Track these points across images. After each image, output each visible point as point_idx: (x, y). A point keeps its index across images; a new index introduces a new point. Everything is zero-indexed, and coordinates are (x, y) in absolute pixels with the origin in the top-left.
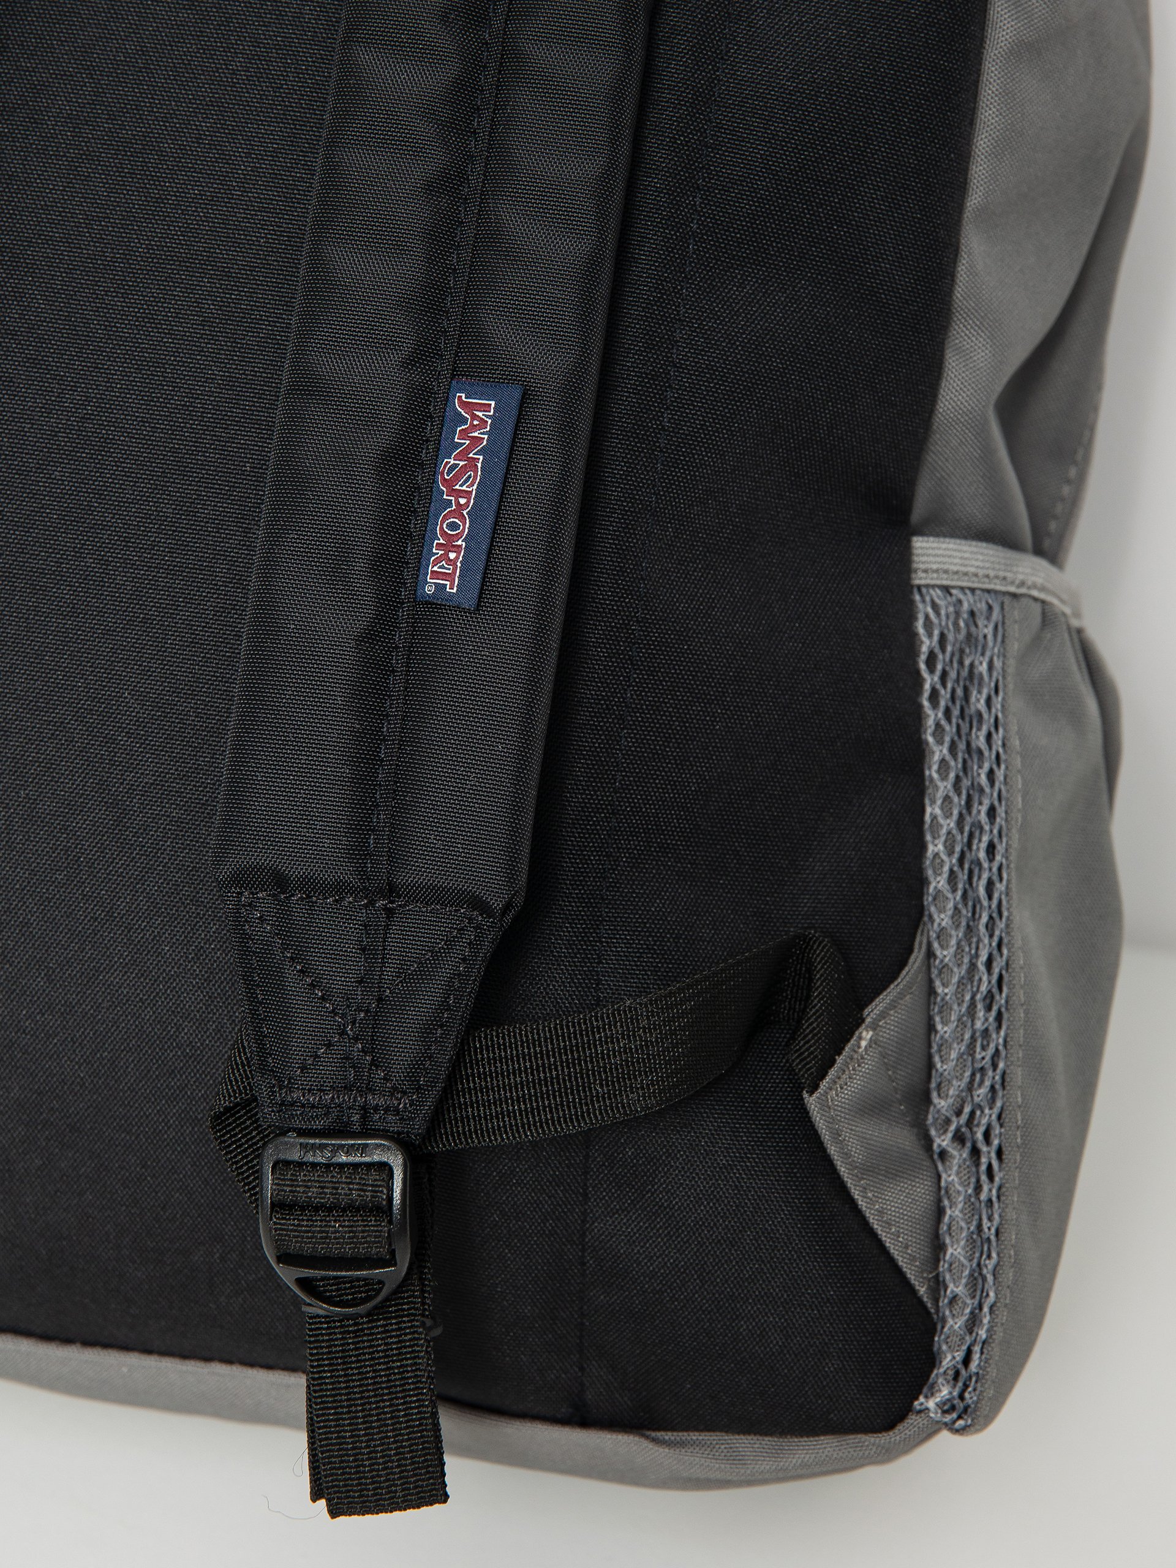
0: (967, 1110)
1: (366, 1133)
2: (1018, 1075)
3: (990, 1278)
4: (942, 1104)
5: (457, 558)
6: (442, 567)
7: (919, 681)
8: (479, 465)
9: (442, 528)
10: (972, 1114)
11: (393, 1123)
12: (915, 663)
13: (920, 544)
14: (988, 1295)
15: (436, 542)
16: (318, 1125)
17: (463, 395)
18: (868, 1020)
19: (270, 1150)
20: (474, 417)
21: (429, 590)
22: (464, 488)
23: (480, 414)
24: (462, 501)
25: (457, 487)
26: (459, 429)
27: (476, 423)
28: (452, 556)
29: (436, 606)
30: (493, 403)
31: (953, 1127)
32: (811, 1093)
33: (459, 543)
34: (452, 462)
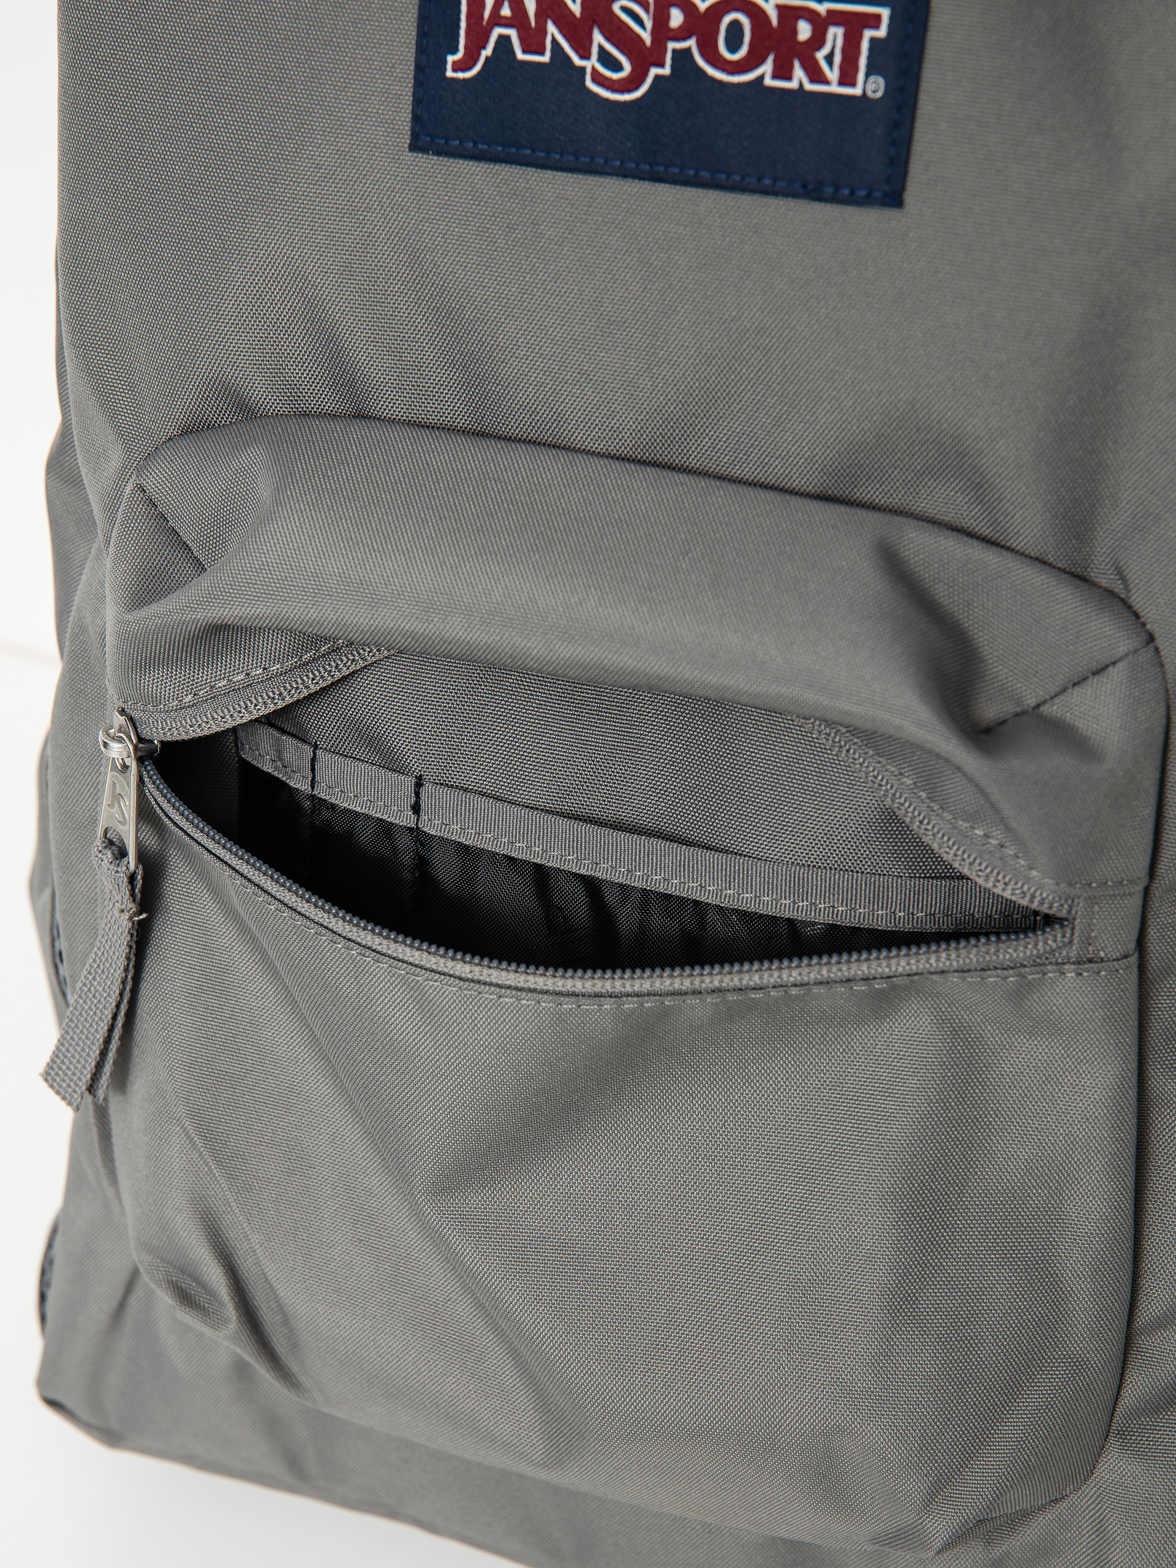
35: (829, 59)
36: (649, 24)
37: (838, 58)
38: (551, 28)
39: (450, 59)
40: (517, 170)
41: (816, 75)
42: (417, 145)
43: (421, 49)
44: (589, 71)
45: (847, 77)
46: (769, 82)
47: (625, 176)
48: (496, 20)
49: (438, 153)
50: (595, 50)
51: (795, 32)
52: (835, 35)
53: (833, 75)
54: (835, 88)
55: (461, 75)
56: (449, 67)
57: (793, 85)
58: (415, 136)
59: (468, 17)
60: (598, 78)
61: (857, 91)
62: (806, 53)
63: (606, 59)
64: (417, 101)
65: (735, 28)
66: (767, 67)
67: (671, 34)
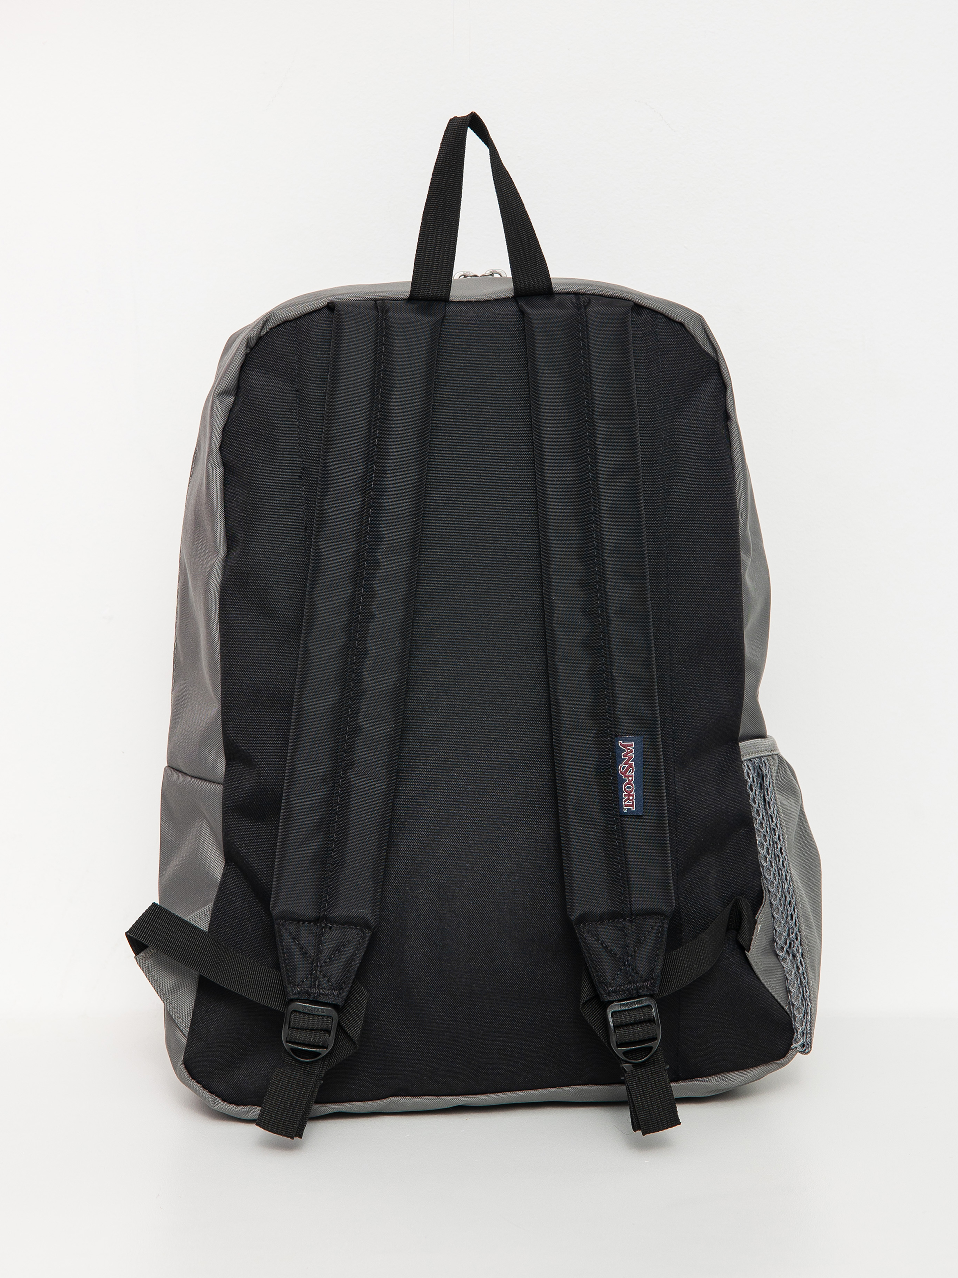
0: (788, 942)
1: (640, 996)
2: (803, 927)
3: (808, 999)
4: (780, 942)
5: (633, 798)
6: (628, 802)
7: (749, 795)
8: (633, 765)
9: (625, 789)
10: (790, 943)
11: (646, 992)
12: (746, 789)
13: (741, 744)
14: (808, 1005)
15: (624, 794)
16: (622, 997)
17: (622, 742)
18: (758, 921)
19: (608, 1010)
20: (628, 749)
21: (625, 810)
22: (630, 774)
23: (630, 747)
24: (630, 778)
25: (627, 774)
26: (623, 754)
27: (629, 751)
28: (631, 798)
29: (631, 815)
30: (633, 743)
31: (785, 950)
32: (748, 952)
33: (632, 793)
34: (623, 765)
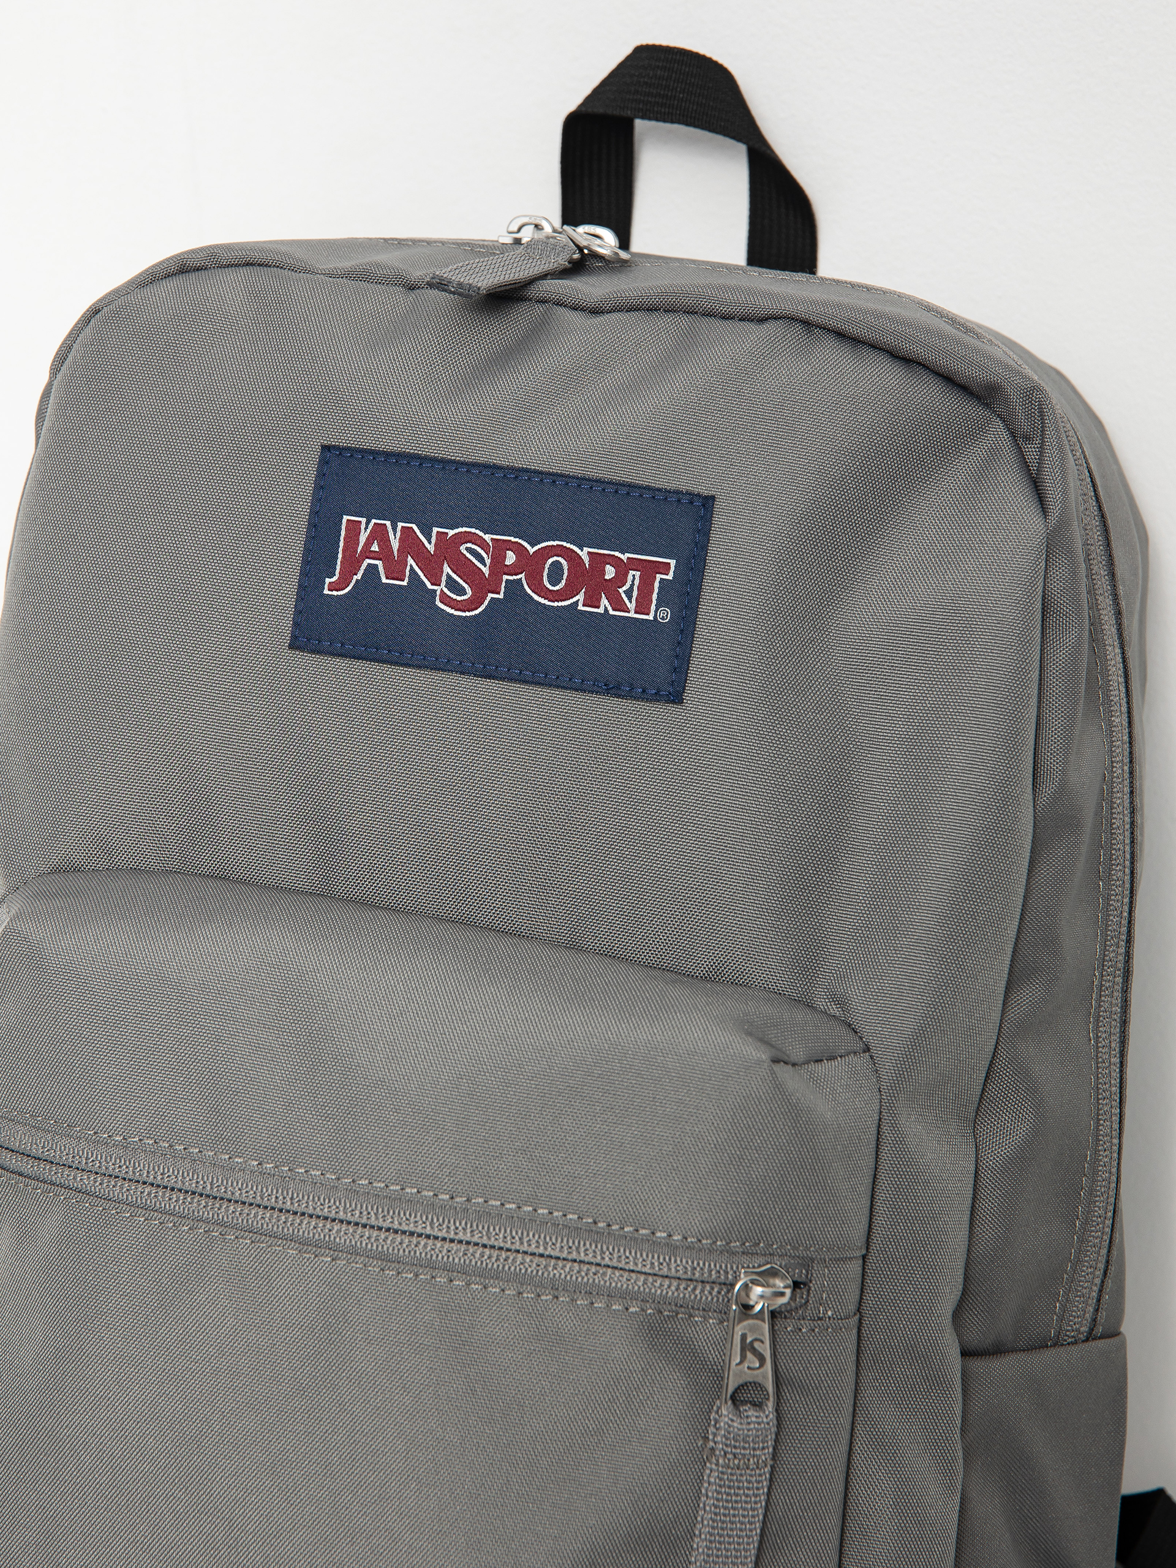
35: (629, 593)
36: (488, 561)
37: (635, 593)
38: (411, 561)
39: (328, 580)
40: (375, 666)
41: (619, 605)
42: (295, 645)
43: (304, 574)
44: (438, 593)
45: (642, 608)
46: (580, 607)
47: (462, 673)
48: (367, 553)
49: (313, 652)
50: (444, 578)
51: (603, 573)
52: (634, 576)
53: (632, 606)
54: (632, 615)
55: (335, 593)
56: (326, 586)
57: (601, 610)
58: (294, 637)
59: (343, 550)
60: (445, 599)
61: (651, 617)
62: (611, 589)
63: (452, 585)
64: (298, 612)
65: (556, 567)
66: (580, 597)
67: (506, 570)
